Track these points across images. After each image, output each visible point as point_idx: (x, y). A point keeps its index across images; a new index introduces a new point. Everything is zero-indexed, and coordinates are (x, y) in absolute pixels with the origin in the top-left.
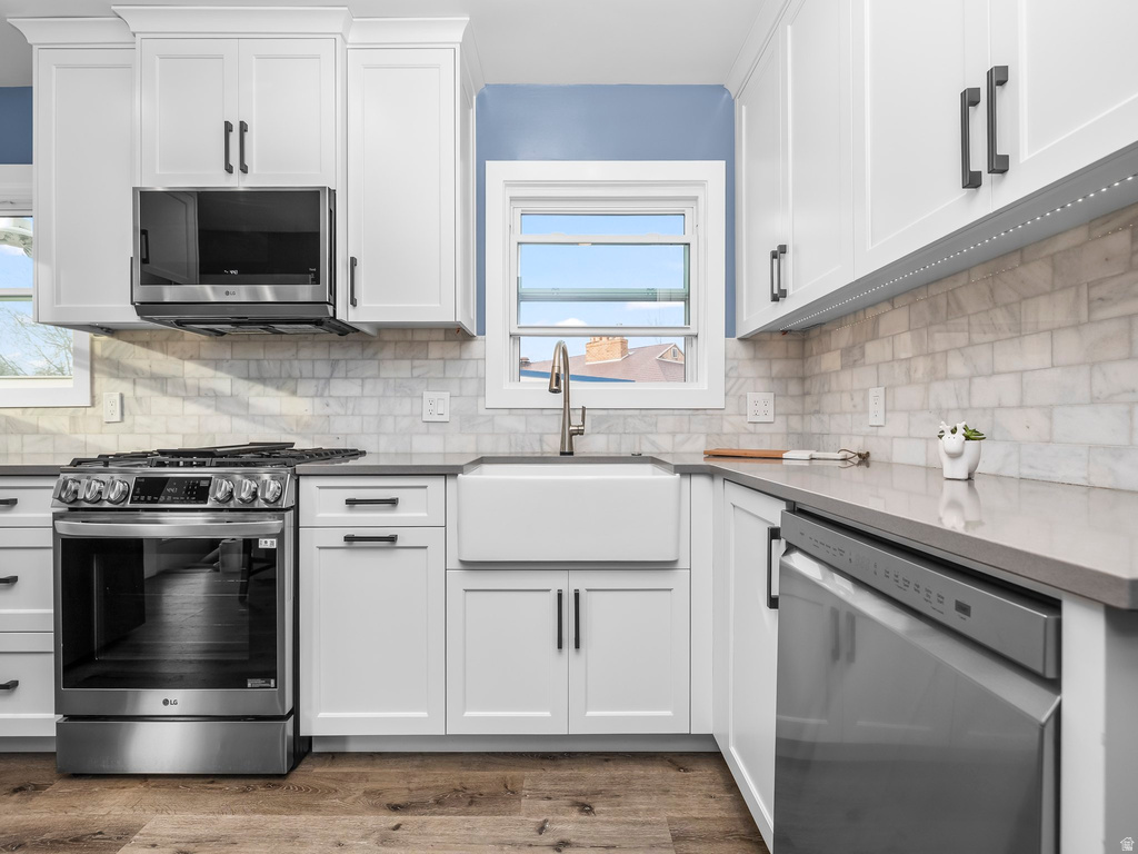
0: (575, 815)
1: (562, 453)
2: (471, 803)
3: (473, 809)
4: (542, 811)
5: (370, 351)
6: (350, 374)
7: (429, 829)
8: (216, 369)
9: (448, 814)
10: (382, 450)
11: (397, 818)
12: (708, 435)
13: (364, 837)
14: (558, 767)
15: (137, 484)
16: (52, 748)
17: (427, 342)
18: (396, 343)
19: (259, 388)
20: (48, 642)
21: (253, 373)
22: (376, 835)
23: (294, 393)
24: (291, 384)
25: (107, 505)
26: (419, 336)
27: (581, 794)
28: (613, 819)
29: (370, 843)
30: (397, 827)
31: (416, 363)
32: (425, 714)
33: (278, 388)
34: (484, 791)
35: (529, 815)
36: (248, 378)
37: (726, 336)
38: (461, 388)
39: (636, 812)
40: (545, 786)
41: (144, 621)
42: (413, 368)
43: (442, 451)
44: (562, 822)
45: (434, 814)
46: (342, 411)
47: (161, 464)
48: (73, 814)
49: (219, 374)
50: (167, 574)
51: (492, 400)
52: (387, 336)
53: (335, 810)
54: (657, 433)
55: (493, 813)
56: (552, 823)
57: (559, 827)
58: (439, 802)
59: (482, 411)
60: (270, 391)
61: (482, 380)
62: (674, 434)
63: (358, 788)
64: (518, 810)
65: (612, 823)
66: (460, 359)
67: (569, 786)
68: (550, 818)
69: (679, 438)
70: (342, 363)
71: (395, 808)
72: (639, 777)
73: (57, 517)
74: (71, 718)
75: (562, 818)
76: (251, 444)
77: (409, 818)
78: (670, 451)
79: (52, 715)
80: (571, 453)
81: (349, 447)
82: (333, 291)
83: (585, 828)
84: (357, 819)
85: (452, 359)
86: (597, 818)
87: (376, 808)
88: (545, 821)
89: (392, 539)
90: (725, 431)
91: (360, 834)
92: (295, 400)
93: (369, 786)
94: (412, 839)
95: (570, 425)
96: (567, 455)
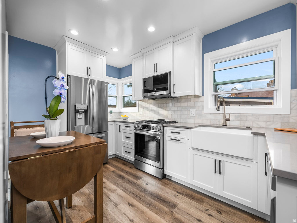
0: (216, 212)
1: (223, 126)
2: (192, 198)
3: (193, 199)
4: (208, 207)
5: (179, 101)
6: (175, 106)
7: (183, 198)
8: (154, 106)
9: (187, 198)
10: (181, 122)
11: (178, 194)
12: (282, 123)
13: (172, 194)
14: (216, 202)
15: (143, 126)
16: (133, 163)
17: (191, 98)
18: (184, 99)
19: (160, 109)
20: (133, 147)
21: (159, 106)
22: (174, 195)
23: (166, 110)
24: (165, 108)
25: (139, 128)
26: (189, 97)
27: (219, 209)
28: (226, 218)
29: (173, 195)
30: (177, 195)
31: (188, 103)
32: (185, 177)
33: (163, 109)
34: (196, 198)
35: (204, 206)
36: (159, 107)
37: (291, 89)
38: (198, 108)
39: (234, 220)
40: (211, 204)
41: (145, 148)
42: (187, 104)
43: (194, 122)
44: (212, 212)
45: (185, 196)
46: (174, 113)
47: (145, 123)
48: (135, 173)
49: (154, 107)
50: (149, 141)
51: (206, 111)
52: (182, 98)
53: (168, 188)
54: (259, 121)
55: (196, 202)
56: (209, 210)
57: (211, 212)
58: (186, 195)
59: (203, 114)
60: (162, 110)
61: (203, 107)
62: (266, 122)
63: (172, 187)
64: (202, 205)
65: (225, 218)
66: (198, 102)
67: (217, 206)
68: (209, 209)
69: (268, 123)
70: (174, 104)
71: (178, 192)
72: (238, 214)
73: (134, 130)
74: (136, 159)
75: (212, 211)
76: (159, 119)
77: (180, 195)
78: (264, 127)
79: (134, 158)
80: (226, 126)
81: (175, 121)
82: (170, 91)
83: (218, 216)
84: (171, 191)
85: (196, 102)
86: (222, 215)
87: (175, 191)
88: (208, 209)
89: (179, 140)
90: (290, 121)
91: (171, 193)
92: (166, 111)
93: (174, 187)
94: (179, 198)
95: (225, 118)
96: (225, 126)
